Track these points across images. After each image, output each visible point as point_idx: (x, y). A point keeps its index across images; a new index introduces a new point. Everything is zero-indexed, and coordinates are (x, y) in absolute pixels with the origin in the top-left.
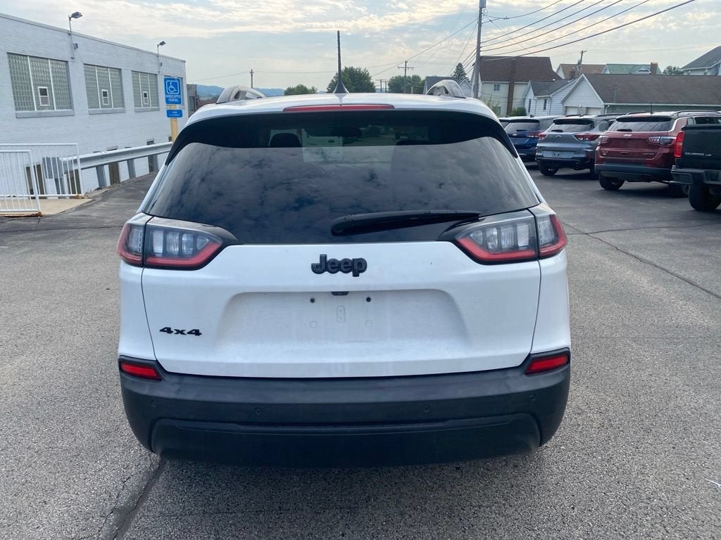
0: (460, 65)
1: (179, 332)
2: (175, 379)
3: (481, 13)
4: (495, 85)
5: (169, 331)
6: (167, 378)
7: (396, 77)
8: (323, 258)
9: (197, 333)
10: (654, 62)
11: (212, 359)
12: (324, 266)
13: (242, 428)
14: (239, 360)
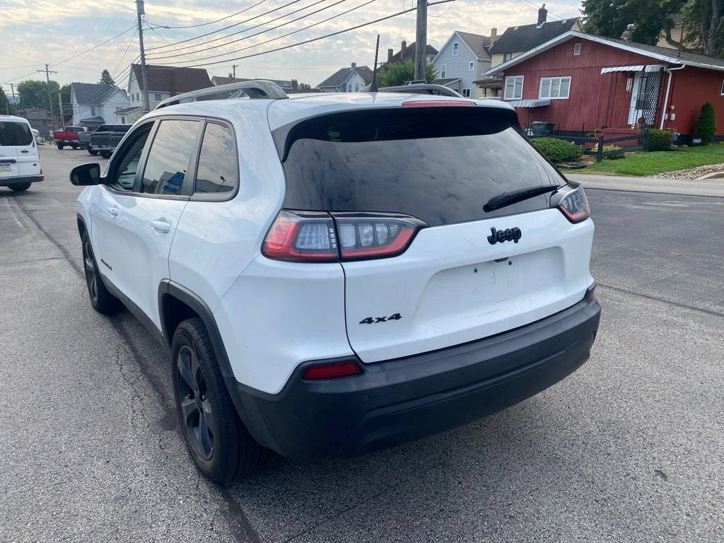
0: (106, 72)
1: (380, 320)
2: (377, 368)
3: (140, 20)
4: (156, 95)
5: (369, 321)
6: (368, 369)
7: (27, 82)
8: (493, 230)
9: (397, 317)
10: (294, 79)
11: (409, 340)
12: (496, 237)
13: (445, 395)
14: (431, 335)
